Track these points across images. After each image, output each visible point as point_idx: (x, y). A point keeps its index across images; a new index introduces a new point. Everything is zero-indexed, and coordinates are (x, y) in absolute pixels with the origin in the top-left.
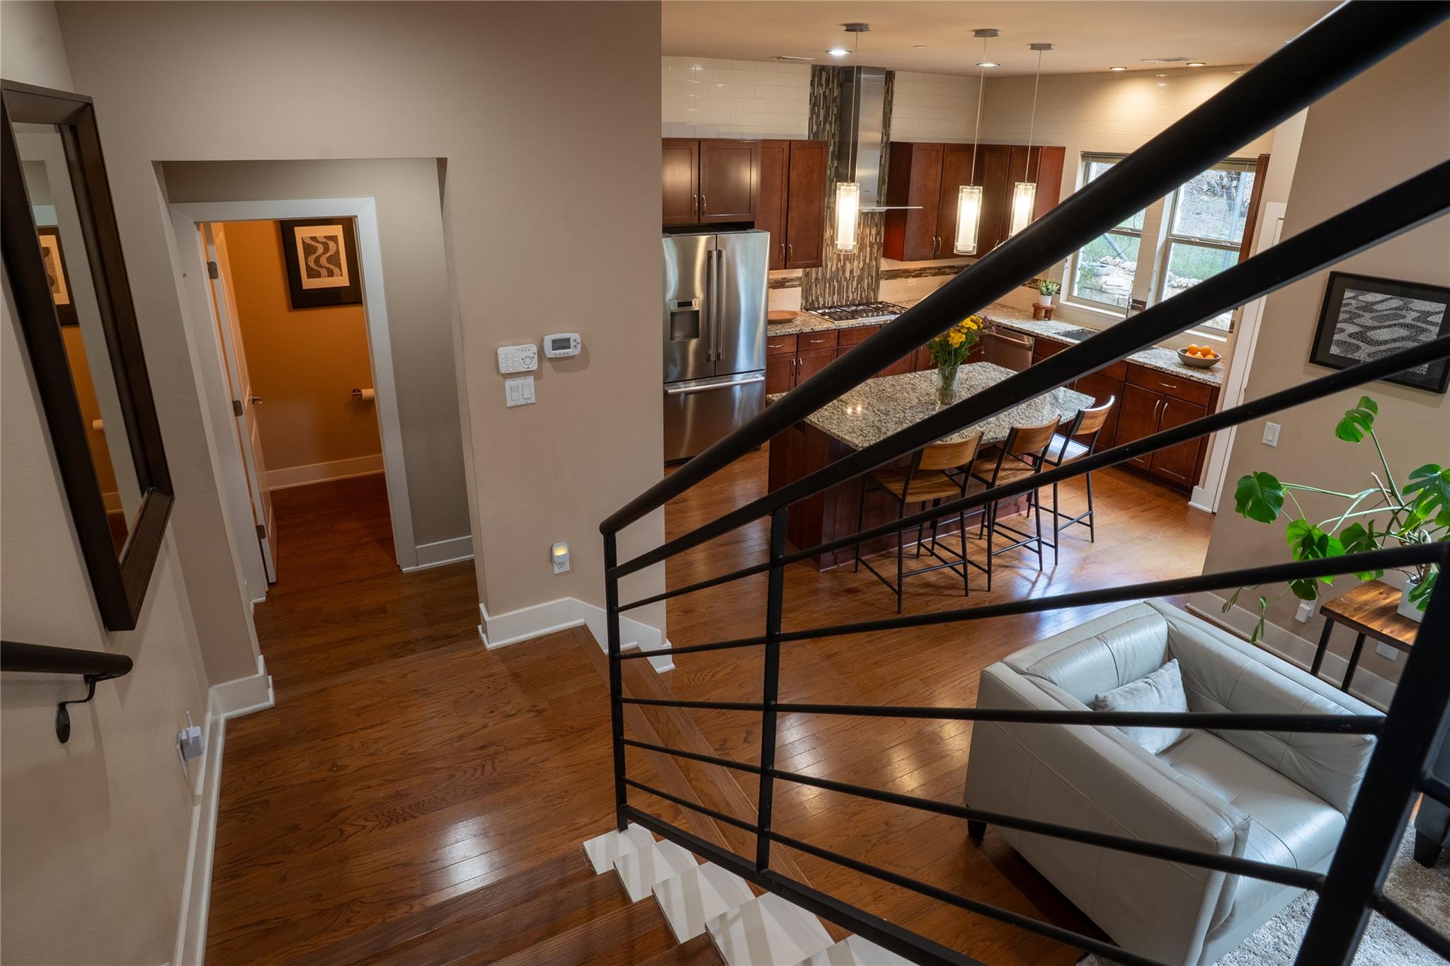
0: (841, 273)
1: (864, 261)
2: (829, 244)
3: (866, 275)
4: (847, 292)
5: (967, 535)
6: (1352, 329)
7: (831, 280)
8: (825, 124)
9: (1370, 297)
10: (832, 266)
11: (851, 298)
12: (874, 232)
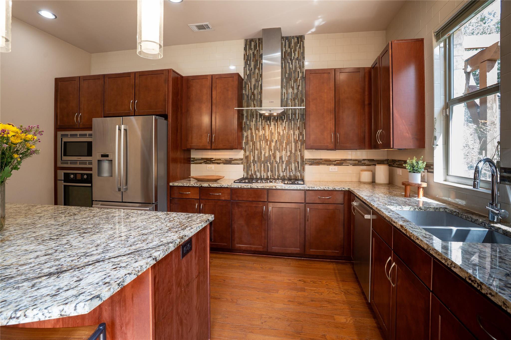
0: (272, 158)
1: (291, 152)
2: (262, 139)
3: (293, 160)
4: (278, 171)
7: (265, 162)
8: (255, 69)
10: (265, 153)
11: (281, 175)
12: (297, 132)
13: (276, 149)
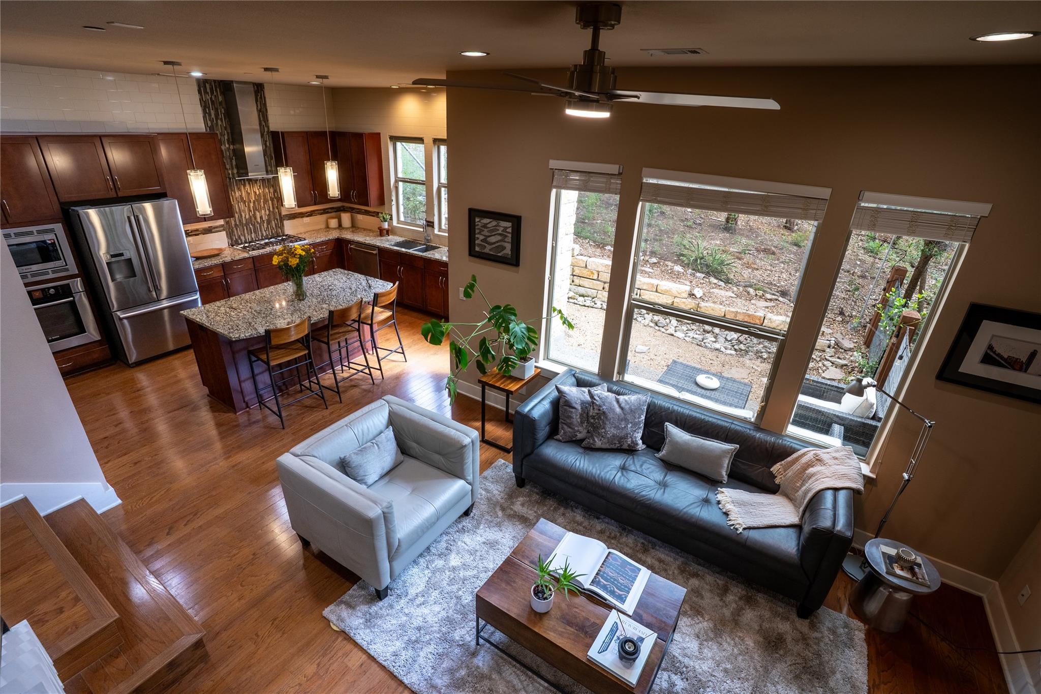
0: (253, 219)
1: (269, 210)
2: (240, 201)
3: (272, 217)
4: (261, 230)
5: (336, 372)
6: (482, 237)
7: (247, 224)
9: (486, 221)
10: (245, 215)
11: (265, 234)
12: (272, 190)
13: (255, 209)
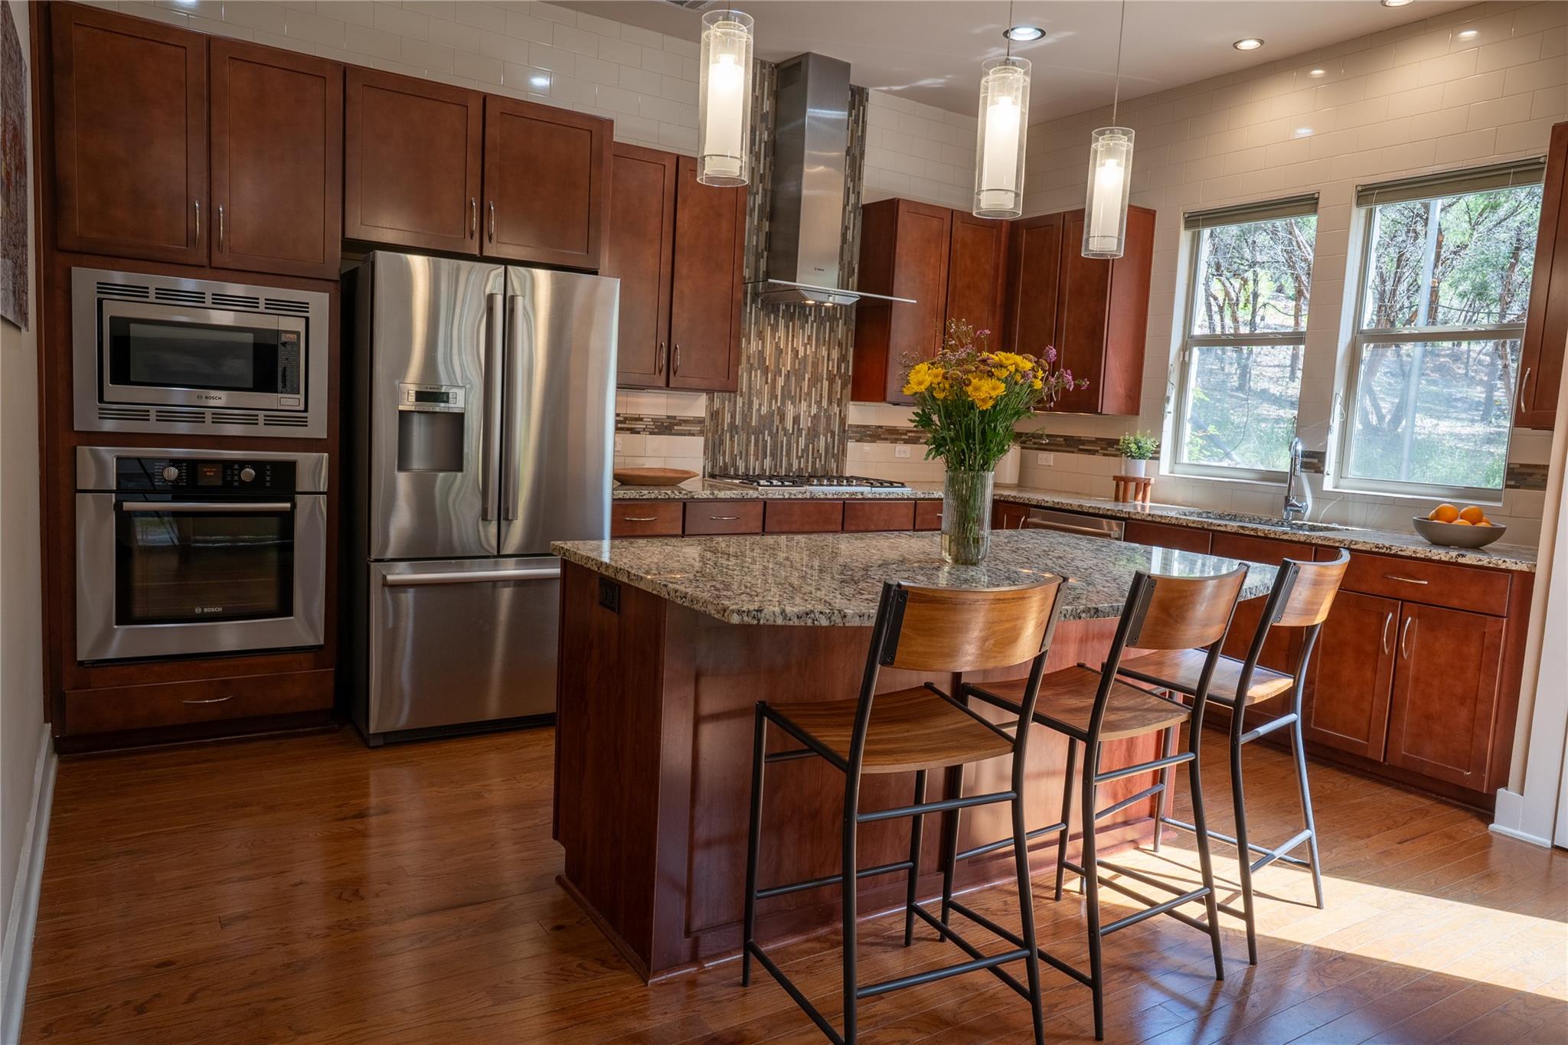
0: (777, 419)
1: (819, 405)
2: (756, 365)
3: (821, 428)
4: (789, 456)
5: (1032, 891)
7: (758, 432)
10: (760, 405)
11: (795, 467)
12: (835, 354)
13: (787, 395)
